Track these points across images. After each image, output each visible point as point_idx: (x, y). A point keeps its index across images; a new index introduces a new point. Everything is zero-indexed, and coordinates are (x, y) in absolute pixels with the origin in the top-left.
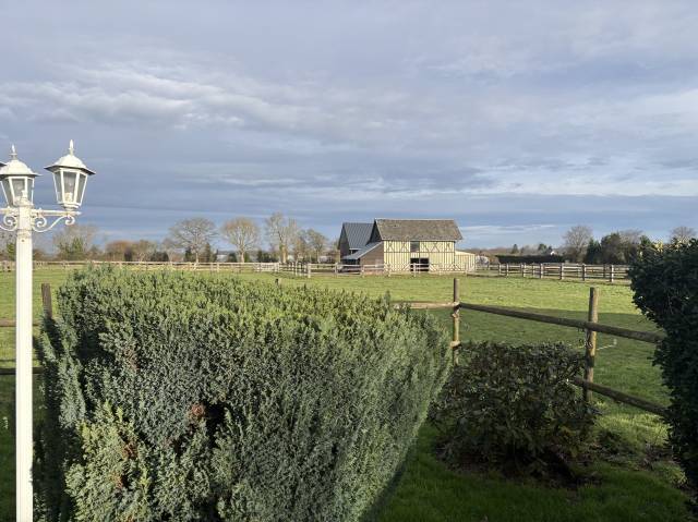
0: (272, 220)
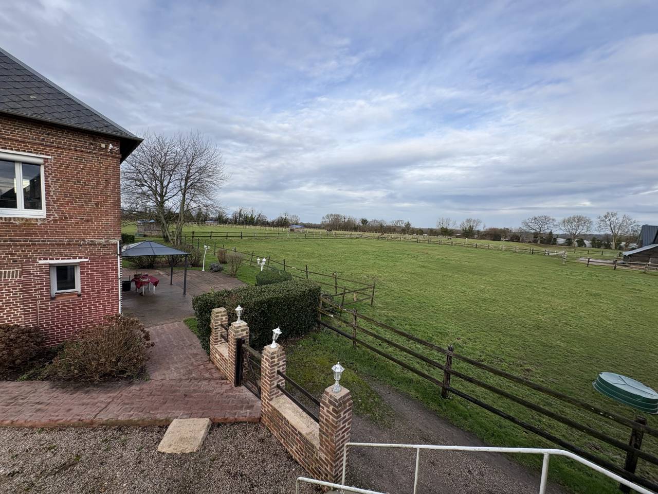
0: (606, 217)
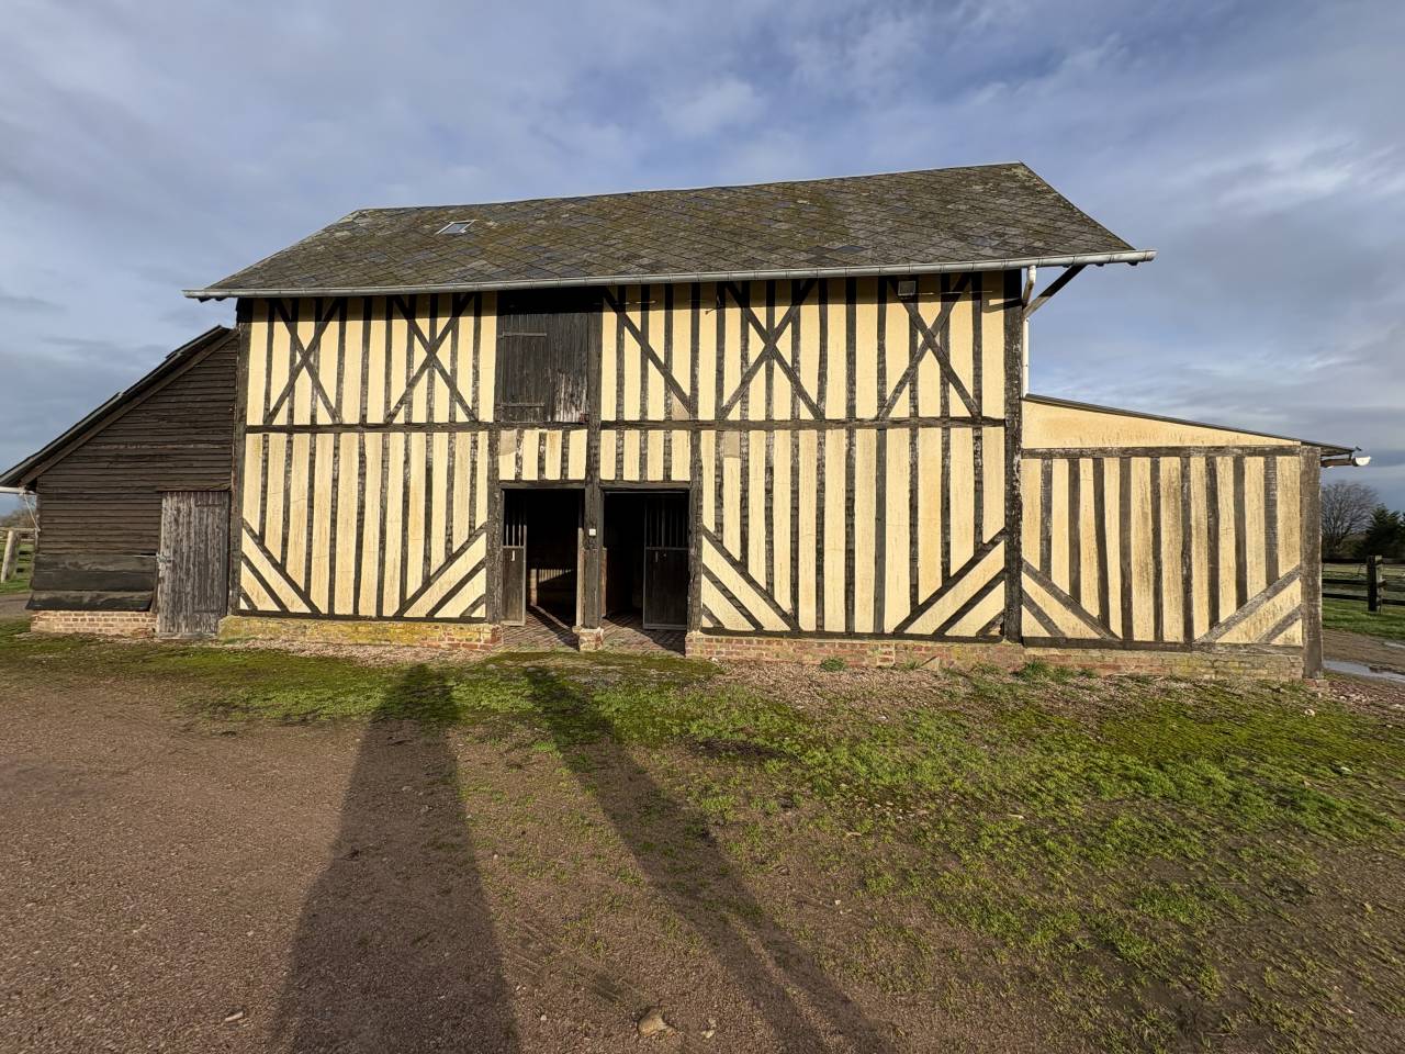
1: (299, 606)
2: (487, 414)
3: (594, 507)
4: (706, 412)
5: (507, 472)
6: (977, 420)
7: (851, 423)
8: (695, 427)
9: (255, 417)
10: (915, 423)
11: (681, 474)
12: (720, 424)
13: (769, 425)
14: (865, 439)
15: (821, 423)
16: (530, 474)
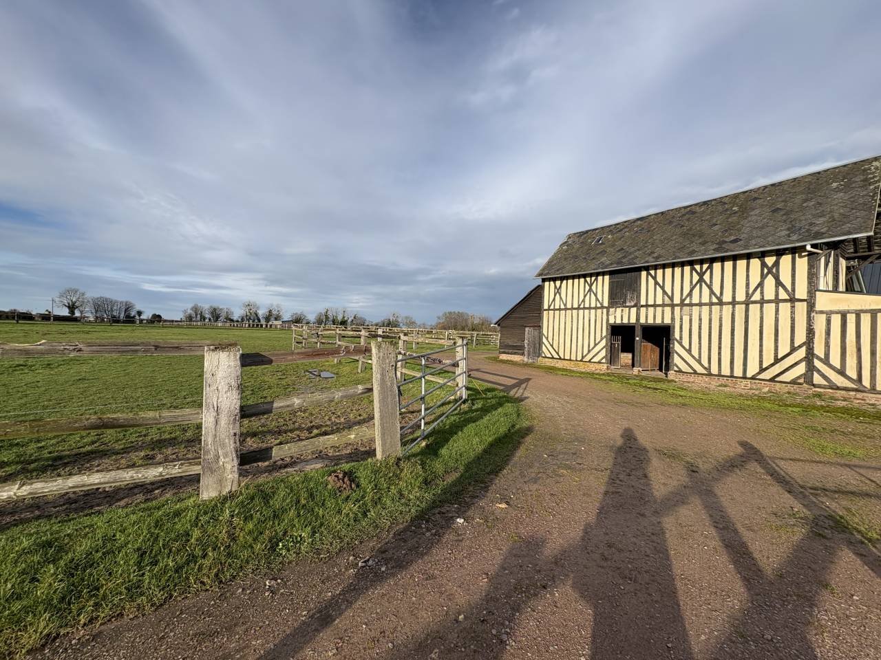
1: (556, 356)
2: (606, 304)
3: (638, 332)
4: (677, 300)
5: (612, 321)
6: (792, 300)
7: (734, 303)
8: (673, 306)
9: (546, 307)
10: (762, 302)
11: (667, 321)
12: (682, 304)
13: (700, 305)
14: (740, 309)
15: (721, 303)
16: (618, 321)
